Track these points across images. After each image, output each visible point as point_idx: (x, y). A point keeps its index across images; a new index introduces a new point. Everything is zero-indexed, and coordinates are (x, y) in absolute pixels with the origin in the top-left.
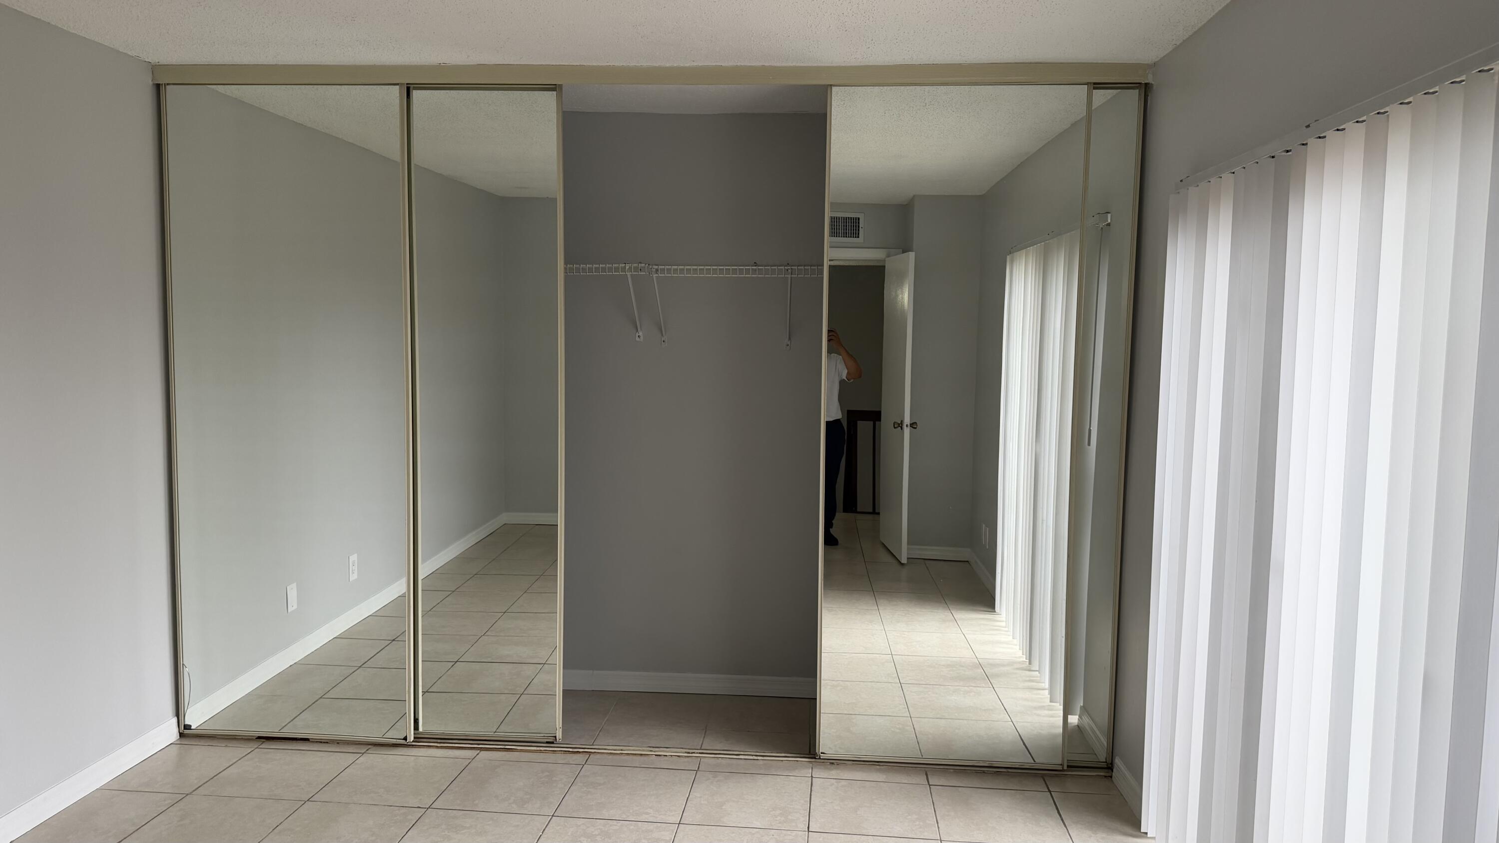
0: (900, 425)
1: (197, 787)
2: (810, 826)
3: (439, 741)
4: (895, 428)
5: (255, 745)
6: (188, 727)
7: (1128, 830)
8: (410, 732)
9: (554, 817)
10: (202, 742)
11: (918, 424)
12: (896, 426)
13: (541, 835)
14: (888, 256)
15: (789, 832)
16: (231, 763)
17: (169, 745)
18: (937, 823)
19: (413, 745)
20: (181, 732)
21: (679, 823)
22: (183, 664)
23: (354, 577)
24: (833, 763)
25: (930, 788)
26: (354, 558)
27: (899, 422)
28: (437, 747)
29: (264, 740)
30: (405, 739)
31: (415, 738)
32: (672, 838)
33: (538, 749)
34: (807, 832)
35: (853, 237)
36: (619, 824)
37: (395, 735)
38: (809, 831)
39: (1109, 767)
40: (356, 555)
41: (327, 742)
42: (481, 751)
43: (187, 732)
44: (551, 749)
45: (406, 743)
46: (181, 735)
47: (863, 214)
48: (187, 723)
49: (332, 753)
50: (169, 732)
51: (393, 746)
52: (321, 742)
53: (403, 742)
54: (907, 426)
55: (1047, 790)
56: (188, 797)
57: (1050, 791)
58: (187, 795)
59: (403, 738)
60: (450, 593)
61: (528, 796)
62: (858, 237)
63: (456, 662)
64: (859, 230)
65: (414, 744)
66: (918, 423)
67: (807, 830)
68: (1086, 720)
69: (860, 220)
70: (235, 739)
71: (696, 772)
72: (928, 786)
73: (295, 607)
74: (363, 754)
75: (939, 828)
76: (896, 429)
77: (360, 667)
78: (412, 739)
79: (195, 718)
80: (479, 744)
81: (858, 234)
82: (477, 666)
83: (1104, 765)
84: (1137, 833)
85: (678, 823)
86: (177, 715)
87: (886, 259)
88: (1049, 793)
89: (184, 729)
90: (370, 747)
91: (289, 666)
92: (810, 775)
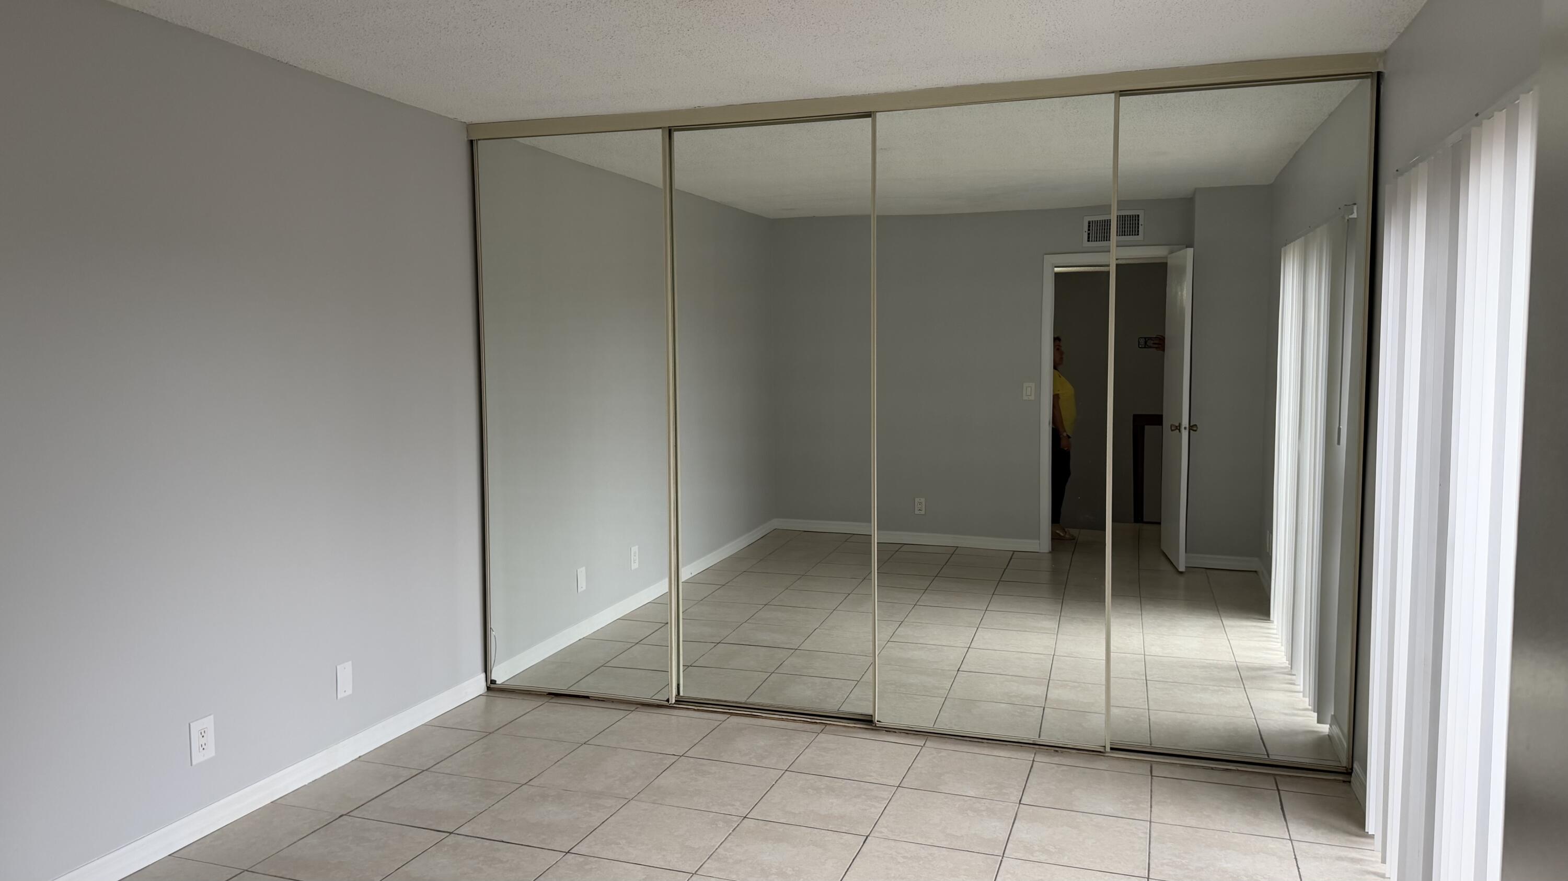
0: (1178, 428)
1: (498, 728)
2: (1022, 799)
3: (697, 705)
4: (1172, 430)
5: (546, 699)
6: (493, 682)
7: (1354, 829)
8: (672, 695)
9: (787, 772)
10: (504, 695)
11: (1198, 427)
12: (1173, 429)
13: (774, 785)
14: (1172, 252)
15: (1001, 803)
16: (525, 712)
17: (479, 696)
18: (1151, 807)
19: (674, 707)
20: (488, 686)
21: (899, 786)
22: (491, 628)
23: (635, 566)
24: (1057, 751)
25: (1152, 778)
26: (635, 549)
27: (1177, 425)
28: (694, 710)
29: (553, 696)
30: (668, 700)
31: (676, 701)
32: (889, 797)
33: (781, 717)
34: (1018, 805)
35: (1132, 235)
36: (843, 782)
37: (661, 697)
38: (1020, 803)
39: (1349, 772)
40: (637, 547)
41: (604, 701)
42: (731, 715)
43: (492, 686)
44: (792, 718)
45: (668, 705)
46: (489, 688)
47: (1143, 211)
48: (493, 678)
49: (606, 709)
50: (478, 685)
51: (658, 707)
52: (599, 700)
53: (666, 703)
54: (1185, 428)
55: (1276, 789)
56: (491, 735)
57: (1278, 790)
58: (490, 733)
59: (666, 699)
60: (720, 586)
61: (767, 753)
62: (1138, 235)
63: (718, 643)
64: (1138, 227)
65: (675, 705)
66: (1198, 425)
67: (1018, 802)
68: (1336, 730)
69: (1140, 216)
70: (530, 694)
71: (921, 747)
72: (1150, 777)
73: (584, 588)
74: (632, 711)
75: (1151, 811)
76: (1173, 432)
77: (637, 643)
78: (674, 701)
79: (501, 675)
80: (729, 710)
81: (1138, 231)
82: (736, 647)
83: (1343, 770)
84: (1361, 832)
85: (897, 785)
86: (486, 672)
87: (1169, 256)
88: (1277, 791)
89: (491, 683)
90: (638, 706)
91: (578, 639)
92: (1032, 759)
